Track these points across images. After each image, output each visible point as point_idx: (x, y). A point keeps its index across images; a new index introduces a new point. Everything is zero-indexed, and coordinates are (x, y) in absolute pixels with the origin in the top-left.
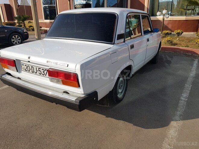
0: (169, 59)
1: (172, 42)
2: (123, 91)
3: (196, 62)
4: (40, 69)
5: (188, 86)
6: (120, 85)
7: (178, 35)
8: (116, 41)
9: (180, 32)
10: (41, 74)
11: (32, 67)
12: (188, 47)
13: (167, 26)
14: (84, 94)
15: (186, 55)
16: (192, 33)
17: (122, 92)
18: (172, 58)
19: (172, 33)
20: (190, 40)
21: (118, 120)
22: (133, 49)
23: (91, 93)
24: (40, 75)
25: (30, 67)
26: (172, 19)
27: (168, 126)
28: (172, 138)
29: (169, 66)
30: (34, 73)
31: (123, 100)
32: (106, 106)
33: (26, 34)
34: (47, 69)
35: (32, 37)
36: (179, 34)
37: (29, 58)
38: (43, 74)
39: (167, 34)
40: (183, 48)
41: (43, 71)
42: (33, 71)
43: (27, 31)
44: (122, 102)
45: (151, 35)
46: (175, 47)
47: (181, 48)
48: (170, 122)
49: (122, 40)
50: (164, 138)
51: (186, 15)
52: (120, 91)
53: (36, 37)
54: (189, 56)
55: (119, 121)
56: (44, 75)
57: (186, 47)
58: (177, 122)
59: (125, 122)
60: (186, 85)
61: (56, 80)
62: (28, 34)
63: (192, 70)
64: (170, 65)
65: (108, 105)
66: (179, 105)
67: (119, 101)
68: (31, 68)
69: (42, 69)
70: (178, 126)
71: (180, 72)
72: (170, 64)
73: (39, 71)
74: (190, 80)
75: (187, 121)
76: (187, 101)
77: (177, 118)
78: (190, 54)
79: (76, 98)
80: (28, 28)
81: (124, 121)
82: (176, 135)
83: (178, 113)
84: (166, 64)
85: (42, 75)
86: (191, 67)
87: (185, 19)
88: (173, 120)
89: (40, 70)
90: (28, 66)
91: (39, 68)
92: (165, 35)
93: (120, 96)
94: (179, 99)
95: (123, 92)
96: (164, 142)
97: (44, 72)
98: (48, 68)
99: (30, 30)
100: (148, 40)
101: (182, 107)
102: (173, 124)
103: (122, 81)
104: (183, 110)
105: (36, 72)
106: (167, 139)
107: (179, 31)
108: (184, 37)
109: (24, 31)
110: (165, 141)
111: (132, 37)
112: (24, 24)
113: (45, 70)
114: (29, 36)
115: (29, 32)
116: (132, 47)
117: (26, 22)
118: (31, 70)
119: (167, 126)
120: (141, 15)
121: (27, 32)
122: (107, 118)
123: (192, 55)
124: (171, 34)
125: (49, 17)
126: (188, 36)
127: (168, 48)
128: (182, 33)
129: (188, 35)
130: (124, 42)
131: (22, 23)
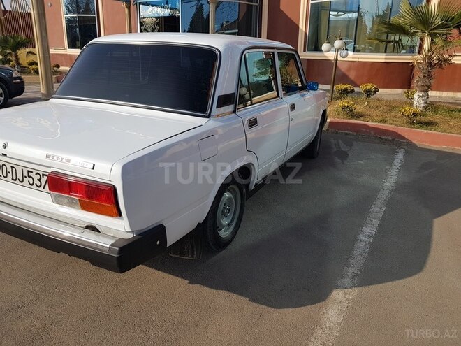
0: (344, 148)
1: (351, 111)
2: (232, 221)
3: (400, 156)
4: (32, 172)
5: (378, 210)
6: (225, 208)
7: (368, 96)
8: (215, 111)
9: (371, 89)
10: (32, 185)
11: (12, 167)
12: (385, 122)
13: (347, 73)
14: (132, 232)
15: (382, 139)
16: (399, 91)
17: (229, 225)
18: (351, 145)
19: (356, 89)
20: (391, 106)
21: (217, 289)
22: (255, 128)
23: (151, 230)
24: (31, 187)
25: (9, 166)
26: (357, 60)
27: (327, 301)
28: (331, 328)
29: (343, 163)
30: (17, 182)
31: (232, 243)
32: (189, 257)
33: (18, 83)
34: (47, 174)
35: (34, 88)
36: (369, 93)
37: (5, 146)
38: (39, 185)
39: (345, 92)
40: (375, 124)
41: (38, 177)
42: (15, 178)
43: (19, 75)
44: (229, 247)
45: (302, 96)
46: (358, 122)
47: (370, 124)
48: (331, 291)
49: (230, 108)
50: (313, 329)
51: (385, 52)
52: (225, 222)
53: (43, 91)
54: (386, 142)
55: (219, 291)
56: (40, 187)
57: (380, 122)
58: (346, 290)
59: (232, 294)
60: (374, 208)
61: (66, 200)
62: (22, 83)
63: (391, 173)
64: (345, 162)
65: (195, 256)
66: (355, 252)
67: (223, 244)
68: (9, 170)
69: (35, 172)
70: (348, 299)
71: (364, 179)
72: (346, 159)
73: (29, 177)
74: (383, 196)
75: (367, 288)
76: (372, 244)
77: (346, 281)
78: (390, 138)
79: (112, 242)
80: (27, 66)
81: (229, 291)
82: (340, 321)
83: (351, 270)
84: (337, 160)
85: (34, 186)
86: (388, 167)
87: (383, 61)
88: (337, 287)
89: (30, 174)
90: (3, 165)
91: (28, 171)
92: (341, 94)
93: (224, 233)
94: (356, 239)
95: (234, 224)
96: (312, 339)
97: (39, 180)
98: (50, 170)
99: (31, 71)
100: (293, 107)
101: (359, 257)
102: (338, 295)
103: (229, 199)
104: (362, 262)
105: (21, 180)
106: (320, 331)
107: (369, 86)
108: (381, 100)
109: (14, 75)
110: (314, 335)
111: (253, 102)
112: (16, 56)
113: (43, 175)
114: (26, 88)
115: (26, 78)
116: (253, 123)
117: (22, 53)
118: (10, 175)
119: (324, 300)
120: (276, 52)
121: (19, 78)
122: (191, 286)
123: (393, 140)
124: (352, 91)
125: (78, 44)
126: (390, 98)
127: (343, 123)
128: (377, 90)
129: (390, 94)
130: (234, 112)
131: (9, 53)
